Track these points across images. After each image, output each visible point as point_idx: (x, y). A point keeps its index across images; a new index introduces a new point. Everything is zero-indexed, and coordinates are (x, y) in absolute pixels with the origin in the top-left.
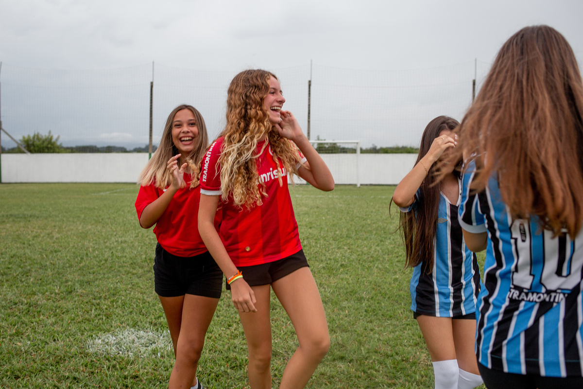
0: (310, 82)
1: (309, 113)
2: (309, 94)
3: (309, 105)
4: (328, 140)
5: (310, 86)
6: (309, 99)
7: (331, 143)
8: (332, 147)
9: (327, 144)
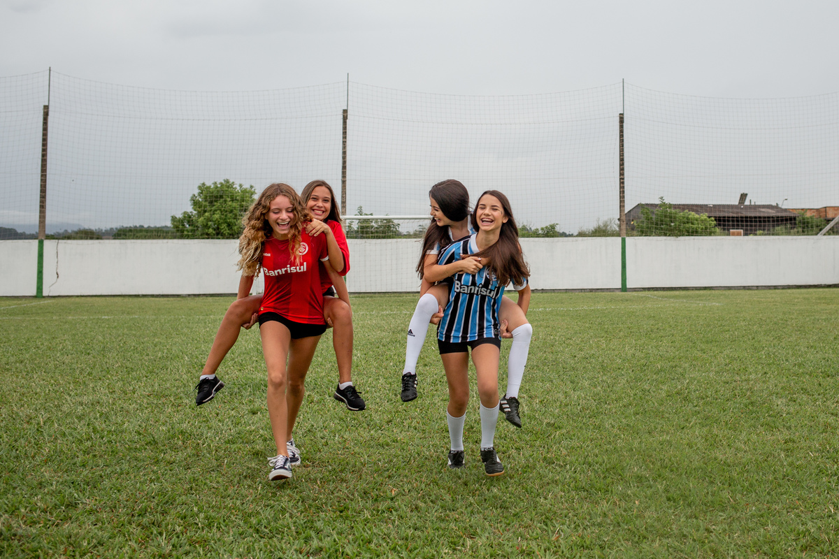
0: (345, 111)
1: (344, 167)
2: (345, 133)
3: (344, 153)
4: (378, 214)
5: (345, 119)
6: (344, 143)
7: (382, 220)
8: (385, 227)
9: (376, 220)
